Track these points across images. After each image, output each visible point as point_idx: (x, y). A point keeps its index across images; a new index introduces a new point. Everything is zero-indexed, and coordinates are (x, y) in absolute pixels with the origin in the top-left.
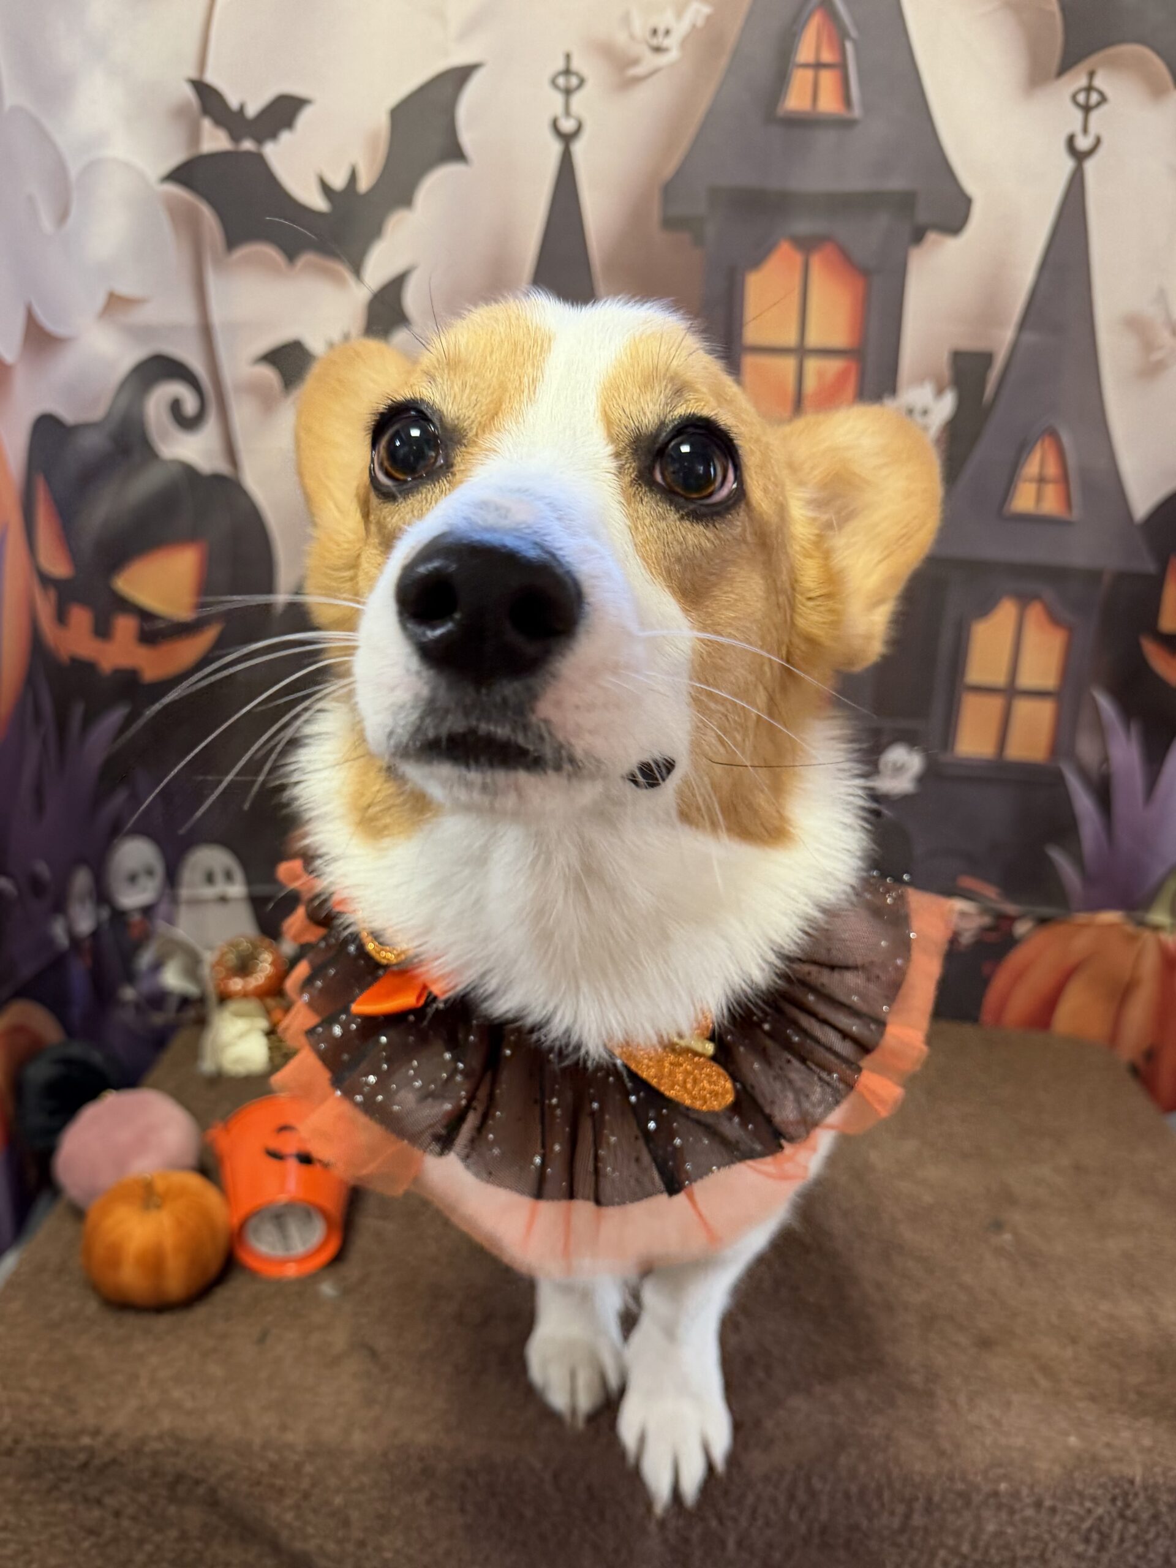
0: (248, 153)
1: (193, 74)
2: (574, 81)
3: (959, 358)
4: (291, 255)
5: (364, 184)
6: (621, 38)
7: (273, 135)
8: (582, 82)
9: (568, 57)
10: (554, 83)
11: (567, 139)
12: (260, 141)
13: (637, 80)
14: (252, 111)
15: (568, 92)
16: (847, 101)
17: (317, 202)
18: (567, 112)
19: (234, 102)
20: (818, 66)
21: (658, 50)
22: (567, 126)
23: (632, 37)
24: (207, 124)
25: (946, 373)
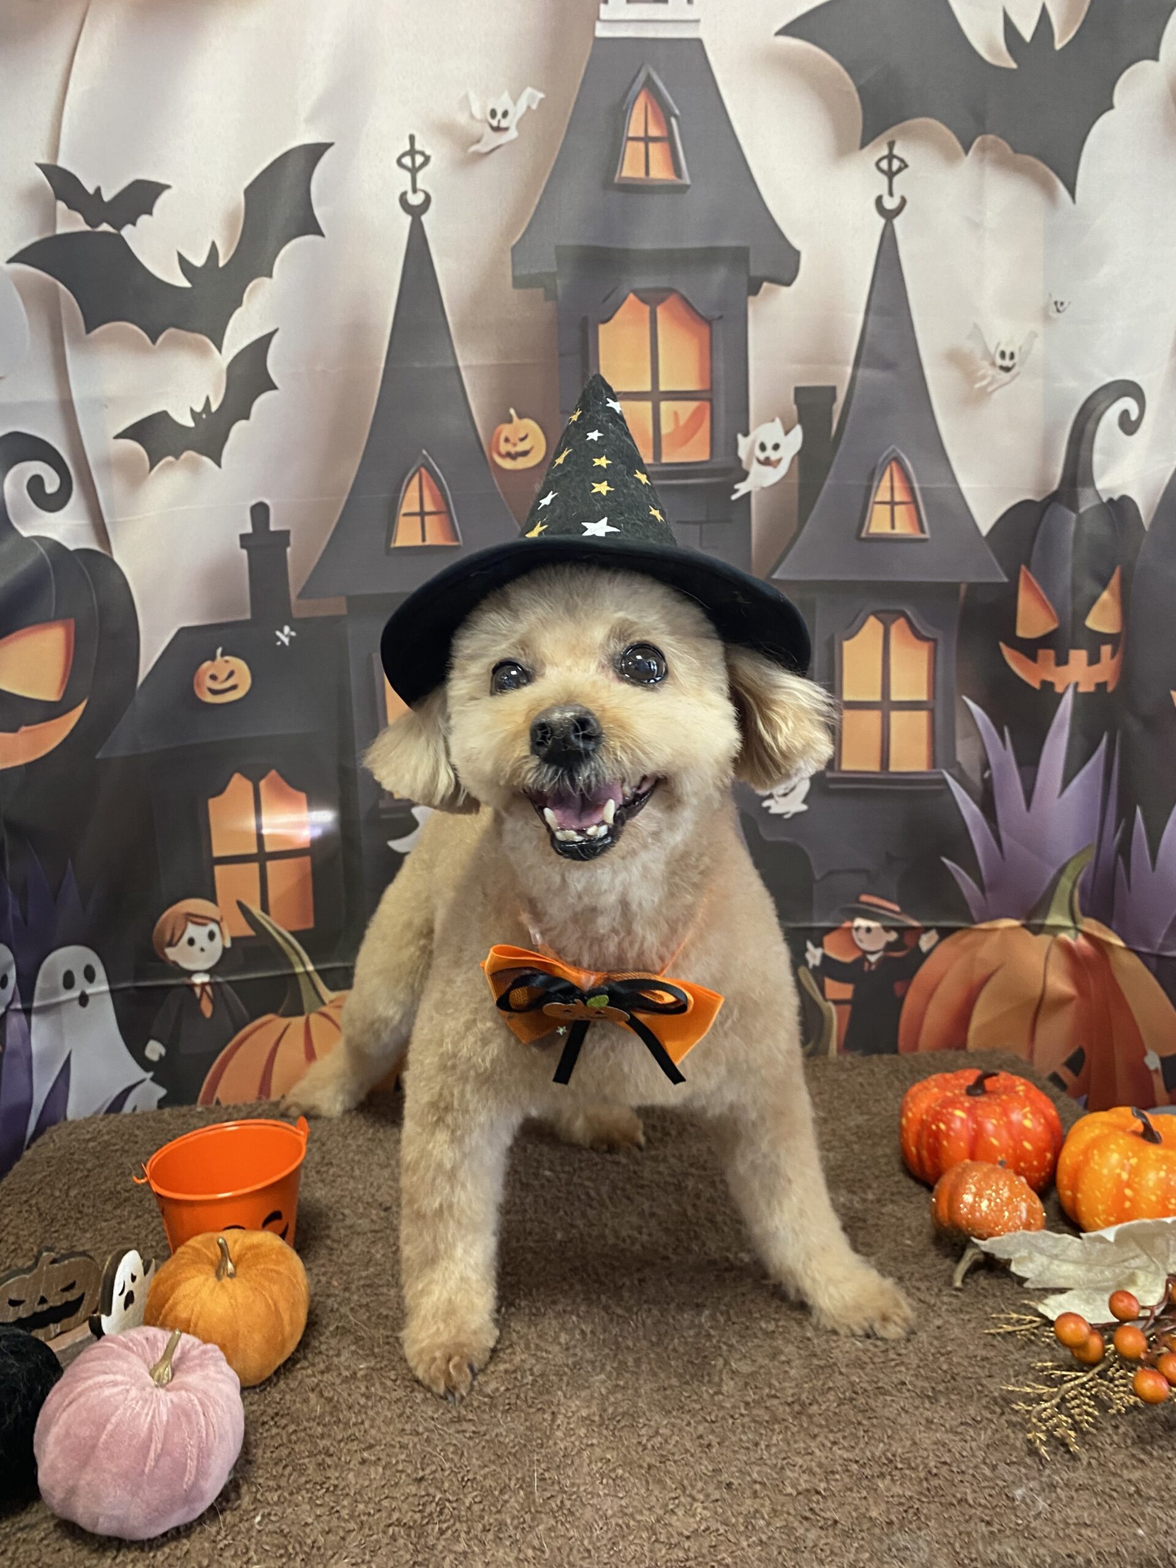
0: (105, 234)
1: (44, 159)
2: (419, 159)
3: (802, 394)
4: (153, 333)
5: (224, 258)
6: (462, 119)
7: (132, 219)
8: (427, 159)
9: (412, 138)
10: (400, 163)
11: (416, 212)
12: (118, 224)
14: (108, 194)
15: (414, 171)
16: (677, 171)
18: (414, 188)
19: (89, 186)
20: (647, 140)
21: (497, 129)
22: (416, 200)
23: (472, 117)
24: (61, 208)
25: (792, 410)
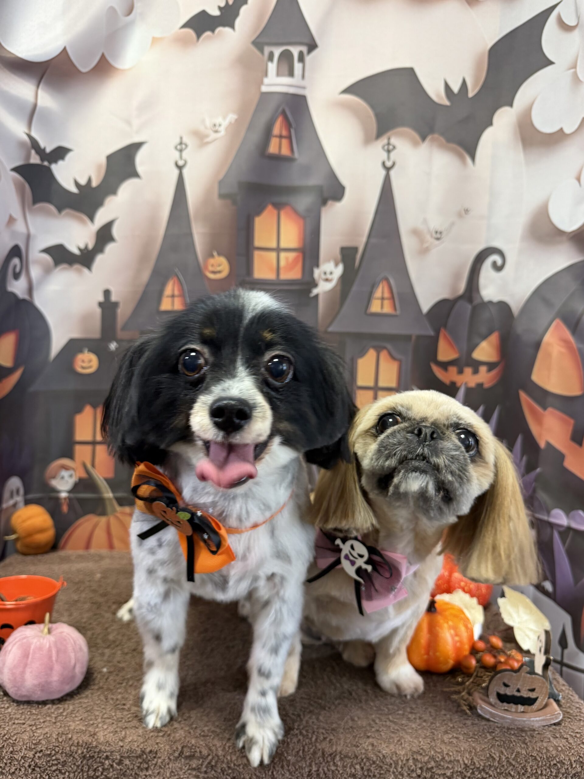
0: (44, 166)
2: (184, 147)
3: (344, 250)
4: (60, 210)
5: (94, 184)
6: (201, 128)
7: (56, 161)
8: (187, 147)
9: (182, 138)
10: (176, 148)
11: (181, 168)
12: (50, 162)
14: (48, 150)
15: (181, 151)
16: (292, 150)
17: (73, 189)
18: (181, 158)
19: (42, 146)
20: (281, 137)
21: (216, 132)
22: (181, 163)
23: (206, 127)
25: (339, 257)
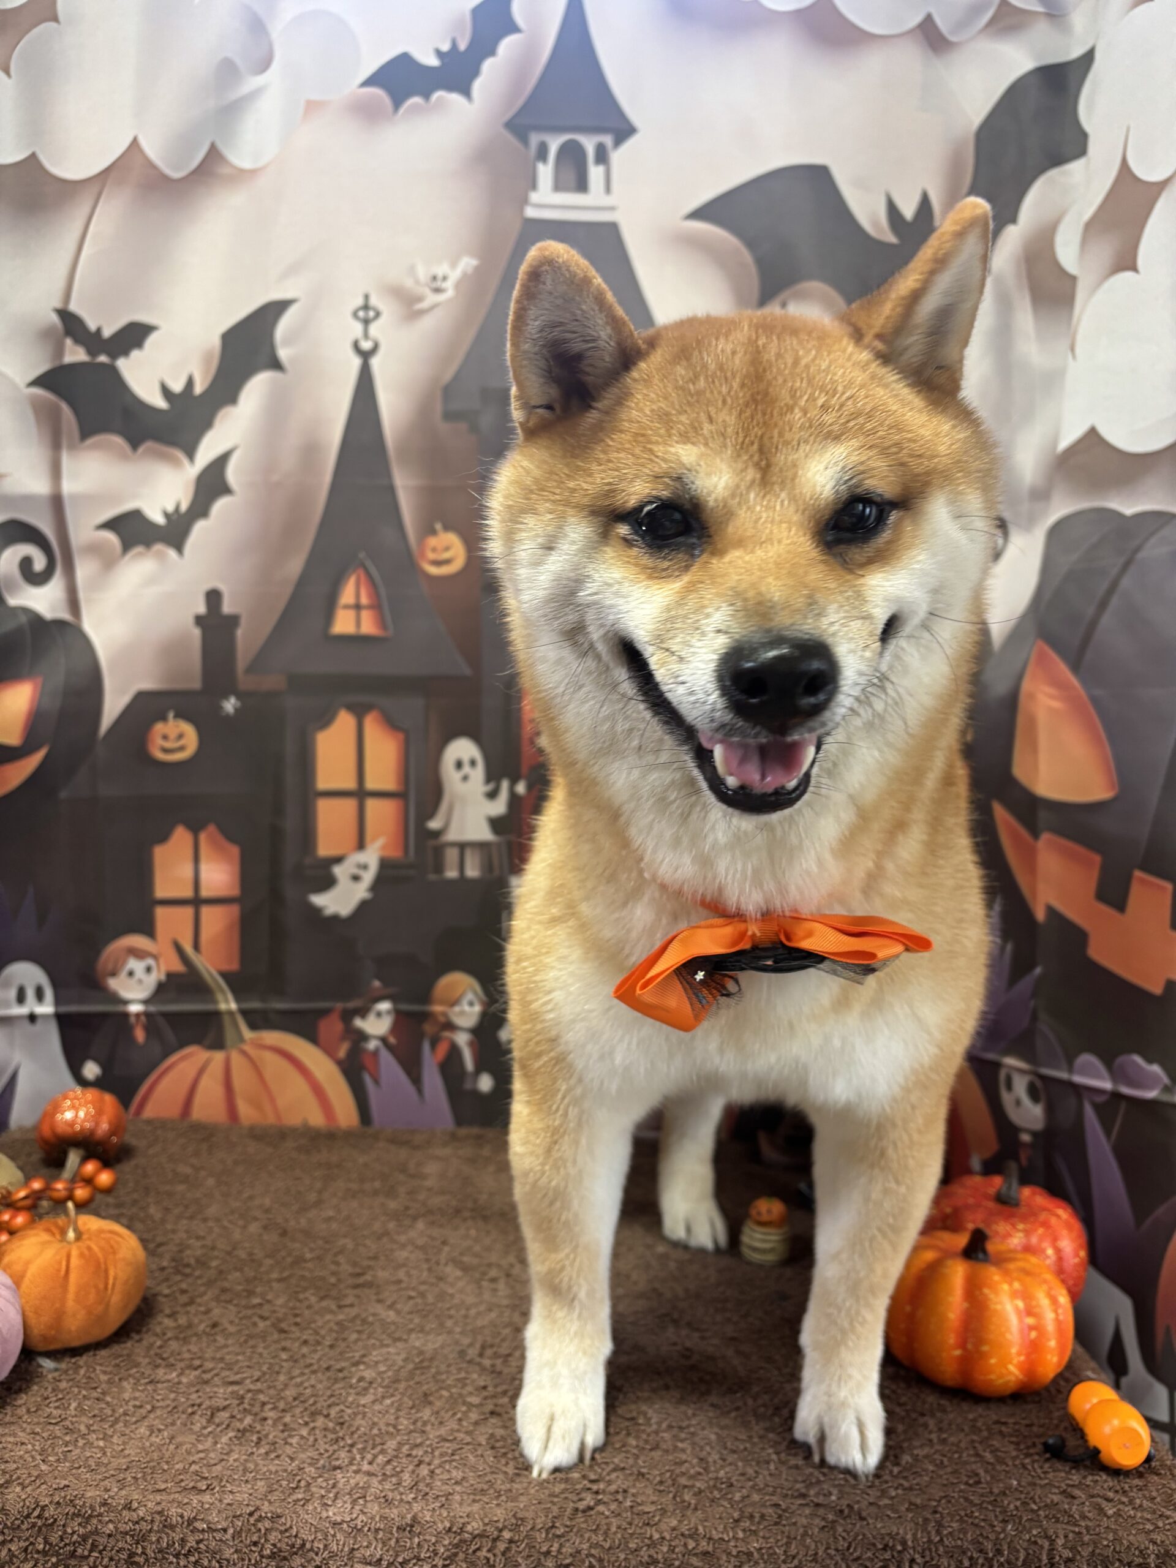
0: (102, 364)
1: (59, 305)
2: (371, 314)
4: (135, 444)
5: (198, 389)
6: (409, 283)
7: (126, 353)
8: (378, 315)
9: (367, 297)
10: (355, 314)
11: (366, 356)
12: (114, 356)
13: (422, 313)
14: (107, 333)
15: (366, 322)
17: (160, 403)
18: (366, 336)
19: (92, 326)
21: (438, 290)
22: (366, 345)
23: (417, 282)
24: (69, 342)
